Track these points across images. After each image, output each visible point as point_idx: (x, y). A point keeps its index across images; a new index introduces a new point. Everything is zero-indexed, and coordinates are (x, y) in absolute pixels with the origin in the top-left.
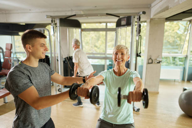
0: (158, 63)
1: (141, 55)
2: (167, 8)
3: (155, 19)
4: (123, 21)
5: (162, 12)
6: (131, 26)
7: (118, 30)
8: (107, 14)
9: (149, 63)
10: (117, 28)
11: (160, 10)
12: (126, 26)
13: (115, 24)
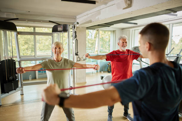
0: (84, 60)
1: (78, 54)
2: (90, 21)
3: (79, 27)
4: (59, 27)
5: (87, 23)
6: (68, 32)
7: (53, 35)
8: (50, 21)
9: (78, 61)
10: (53, 33)
11: (85, 21)
12: (63, 32)
13: (51, 29)
